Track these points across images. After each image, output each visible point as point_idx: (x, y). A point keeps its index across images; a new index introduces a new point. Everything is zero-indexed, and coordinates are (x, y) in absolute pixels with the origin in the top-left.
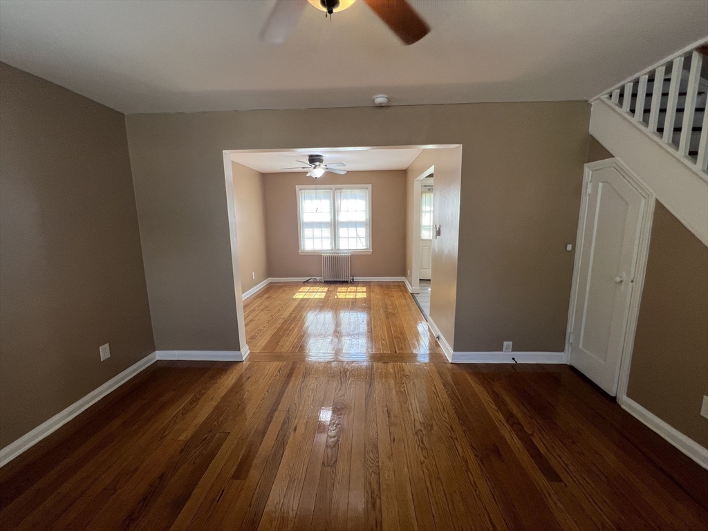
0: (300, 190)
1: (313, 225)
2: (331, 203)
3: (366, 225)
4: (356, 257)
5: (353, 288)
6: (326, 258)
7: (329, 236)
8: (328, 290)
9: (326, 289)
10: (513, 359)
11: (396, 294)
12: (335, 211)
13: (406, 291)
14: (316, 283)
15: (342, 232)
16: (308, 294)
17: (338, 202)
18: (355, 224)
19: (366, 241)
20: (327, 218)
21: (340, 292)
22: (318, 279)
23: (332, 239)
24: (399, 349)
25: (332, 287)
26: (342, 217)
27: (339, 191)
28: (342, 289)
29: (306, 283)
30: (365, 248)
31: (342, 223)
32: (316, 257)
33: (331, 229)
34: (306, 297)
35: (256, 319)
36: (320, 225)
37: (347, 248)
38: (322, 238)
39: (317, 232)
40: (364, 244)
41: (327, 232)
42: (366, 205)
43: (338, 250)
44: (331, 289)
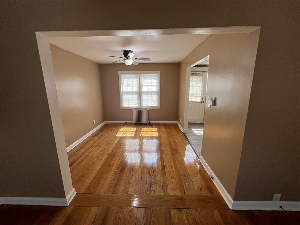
0: (121, 73)
1: (128, 93)
2: (138, 81)
3: (157, 93)
4: (151, 111)
5: (150, 129)
6: (136, 111)
7: (137, 99)
8: (136, 130)
9: (135, 129)
10: (281, 207)
11: (174, 133)
12: (140, 85)
13: (180, 131)
14: (130, 125)
15: (144, 97)
16: (125, 132)
17: (142, 80)
18: (151, 93)
19: (157, 102)
20: (136, 89)
21: (143, 131)
22: (131, 122)
23: (138, 101)
24: (187, 191)
25: (139, 128)
26: (144, 89)
27: (142, 74)
28: (144, 129)
29: (125, 125)
30: (156, 106)
31: (144, 92)
32: (129, 110)
33: (138, 96)
34: (123, 135)
35: (90, 155)
36: (132, 93)
37: (146, 106)
38: (133, 100)
39: (130, 97)
40: (156, 104)
41: (136, 97)
42: (157, 82)
43: (142, 106)
44: (138, 129)
